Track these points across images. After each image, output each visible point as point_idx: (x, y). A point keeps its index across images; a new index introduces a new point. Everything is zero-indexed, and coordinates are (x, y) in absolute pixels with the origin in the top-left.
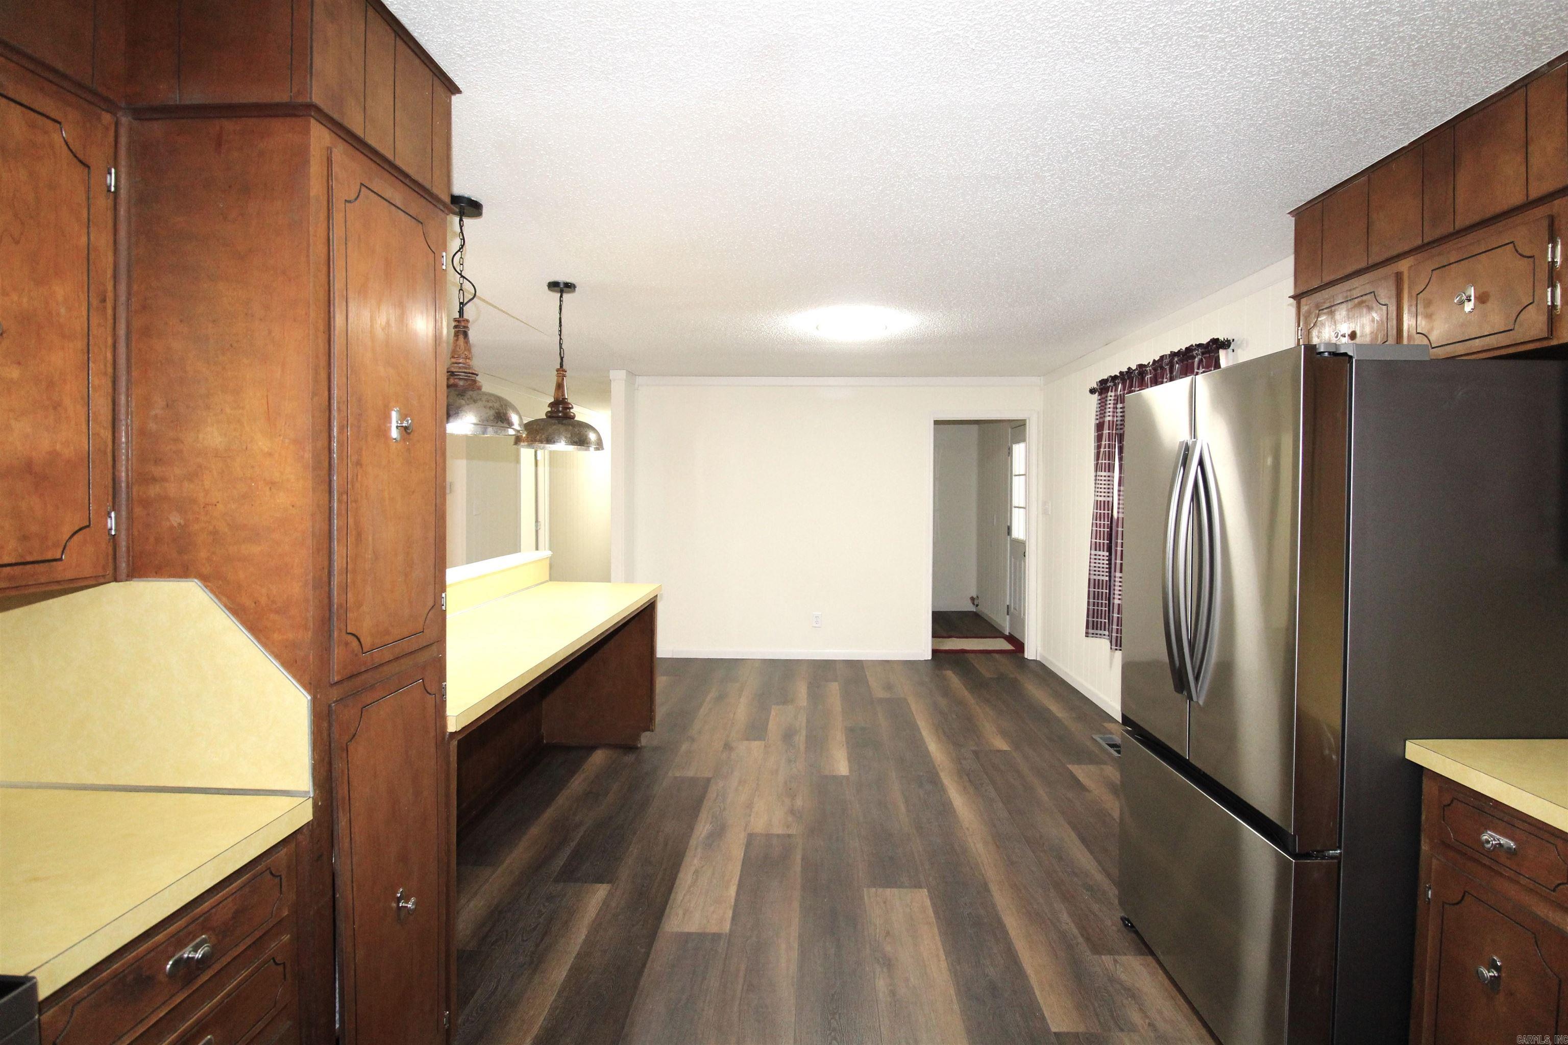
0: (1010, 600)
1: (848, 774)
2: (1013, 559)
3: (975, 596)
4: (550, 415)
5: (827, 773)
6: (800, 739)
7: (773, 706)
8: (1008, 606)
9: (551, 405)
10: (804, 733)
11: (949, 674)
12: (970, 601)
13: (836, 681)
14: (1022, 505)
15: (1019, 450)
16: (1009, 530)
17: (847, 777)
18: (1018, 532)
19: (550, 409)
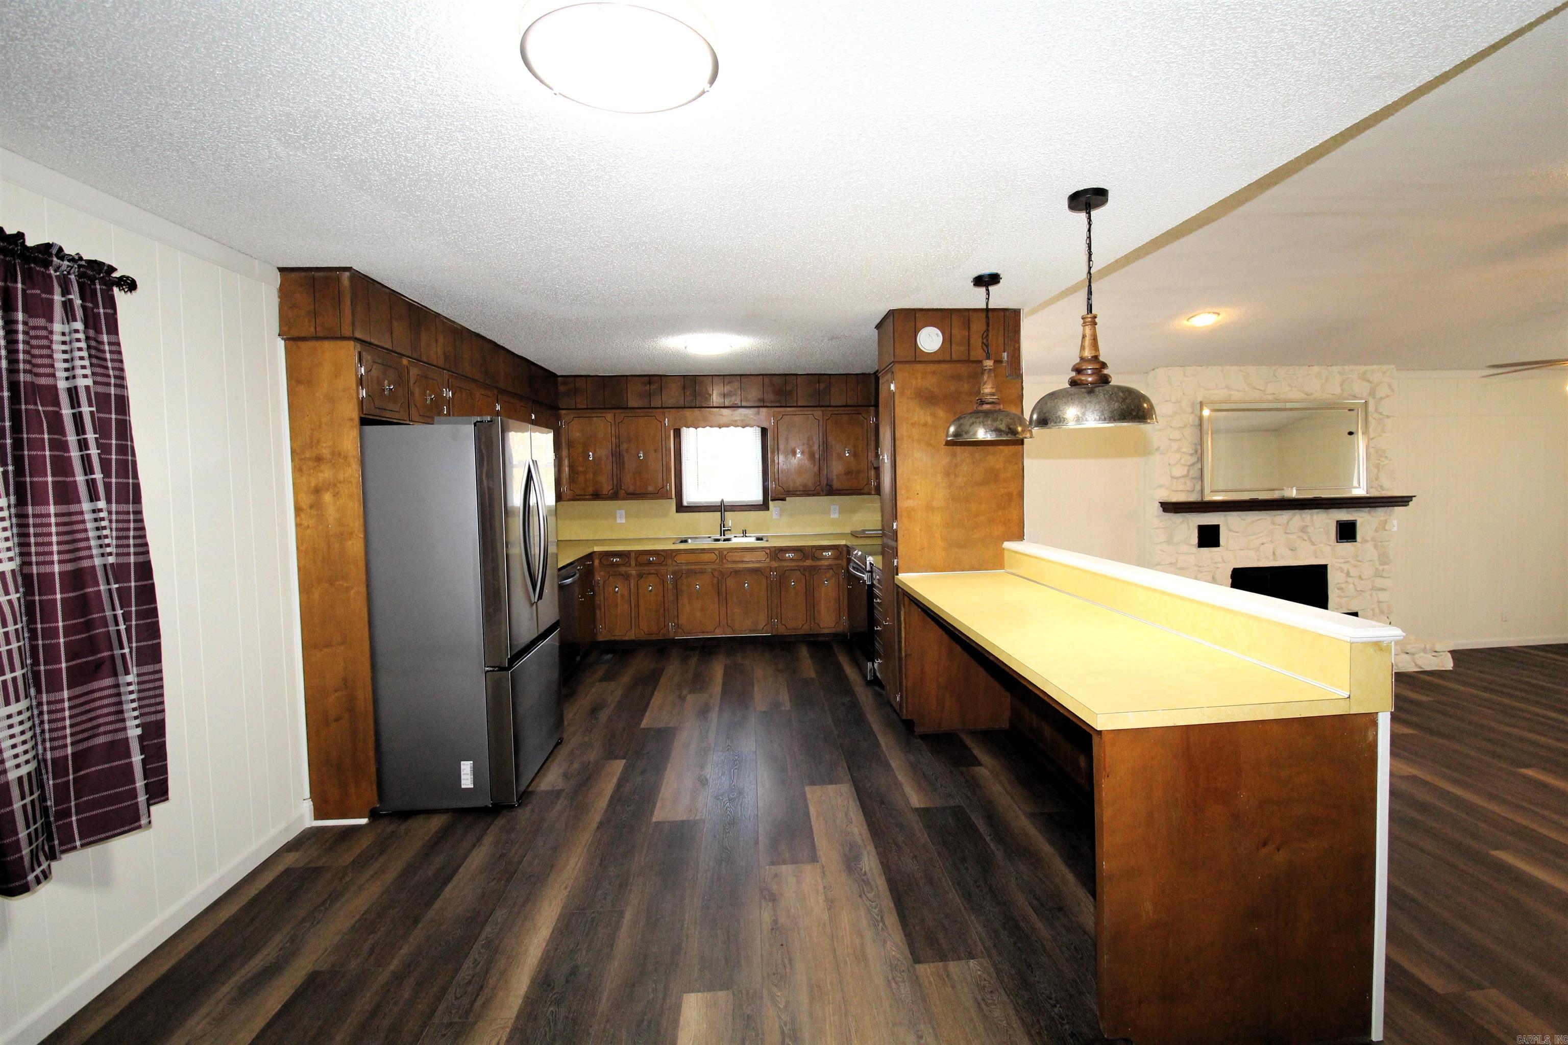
17: (690, 991)
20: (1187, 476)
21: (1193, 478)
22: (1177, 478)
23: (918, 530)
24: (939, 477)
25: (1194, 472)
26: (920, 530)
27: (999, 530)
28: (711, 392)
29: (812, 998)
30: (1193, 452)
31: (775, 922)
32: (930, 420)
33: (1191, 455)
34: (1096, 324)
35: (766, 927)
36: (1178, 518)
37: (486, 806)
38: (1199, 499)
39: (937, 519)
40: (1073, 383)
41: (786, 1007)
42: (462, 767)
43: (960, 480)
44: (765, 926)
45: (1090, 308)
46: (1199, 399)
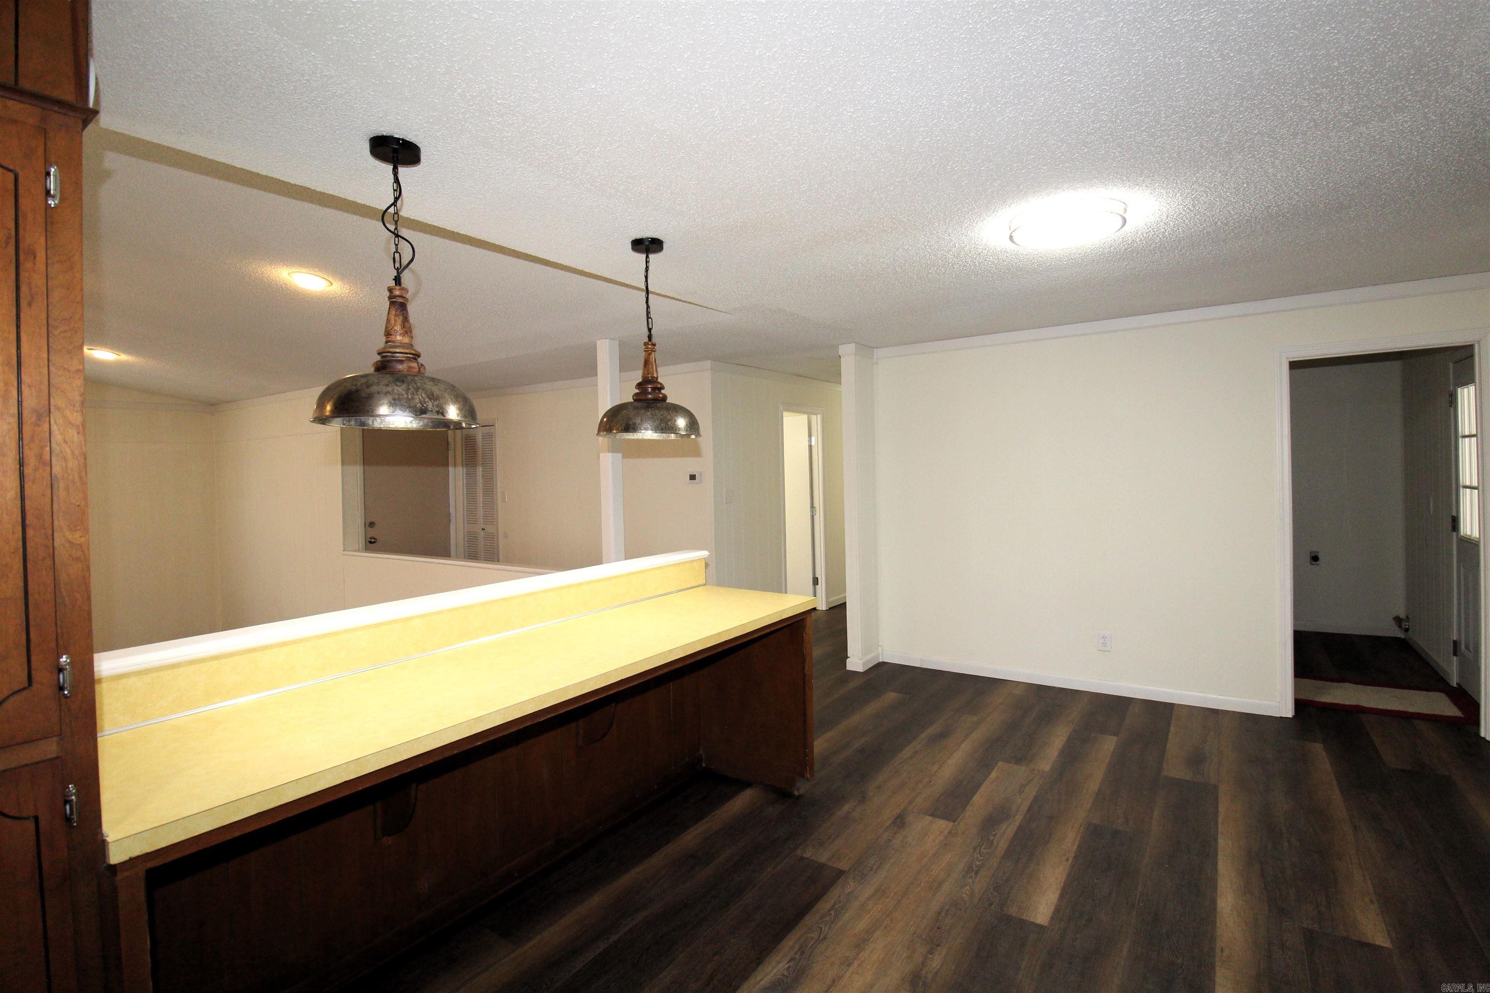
0: (1459, 630)
1: (1046, 924)
2: (1462, 569)
3: (1402, 616)
4: (637, 398)
5: (1013, 911)
6: (1007, 831)
7: (1000, 763)
8: (1455, 642)
9: (639, 385)
10: (1019, 819)
11: (1318, 749)
12: (1393, 623)
13: (1116, 734)
14: (1475, 483)
15: (1466, 396)
16: (1455, 523)
17: (1041, 927)
18: (1470, 526)
19: (637, 391)
29: (940, 884)
31: (930, 952)
35: (942, 952)
41: (966, 885)
44: (944, 952)
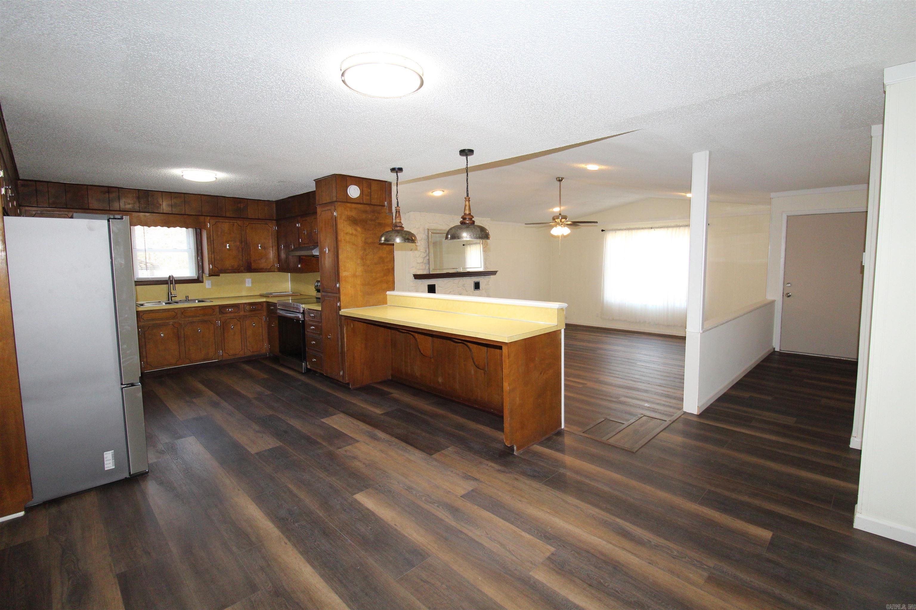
20: (423, 262)
21: (425, 263)
22: (419, 263)
23: (349, 287)
24: (359, 261)
25: (426, 261)
26: (351, 287)
27: (385, 286)
28: (161, 203)
29: (405, 478)
30: (425, 251)
31: (364, 464)
32: (354, 232)
33: (424, 253)
34: (470, 201)
36: (419, 281)
37: (126, 478)
38: (428, 273)
39: (359, 281)
40: (462, 223)
41: (398, 483)
42: (105, 456)
43: (368, 262)
44: (362, 466)
45: (468, 195)
46: (427, 228)
